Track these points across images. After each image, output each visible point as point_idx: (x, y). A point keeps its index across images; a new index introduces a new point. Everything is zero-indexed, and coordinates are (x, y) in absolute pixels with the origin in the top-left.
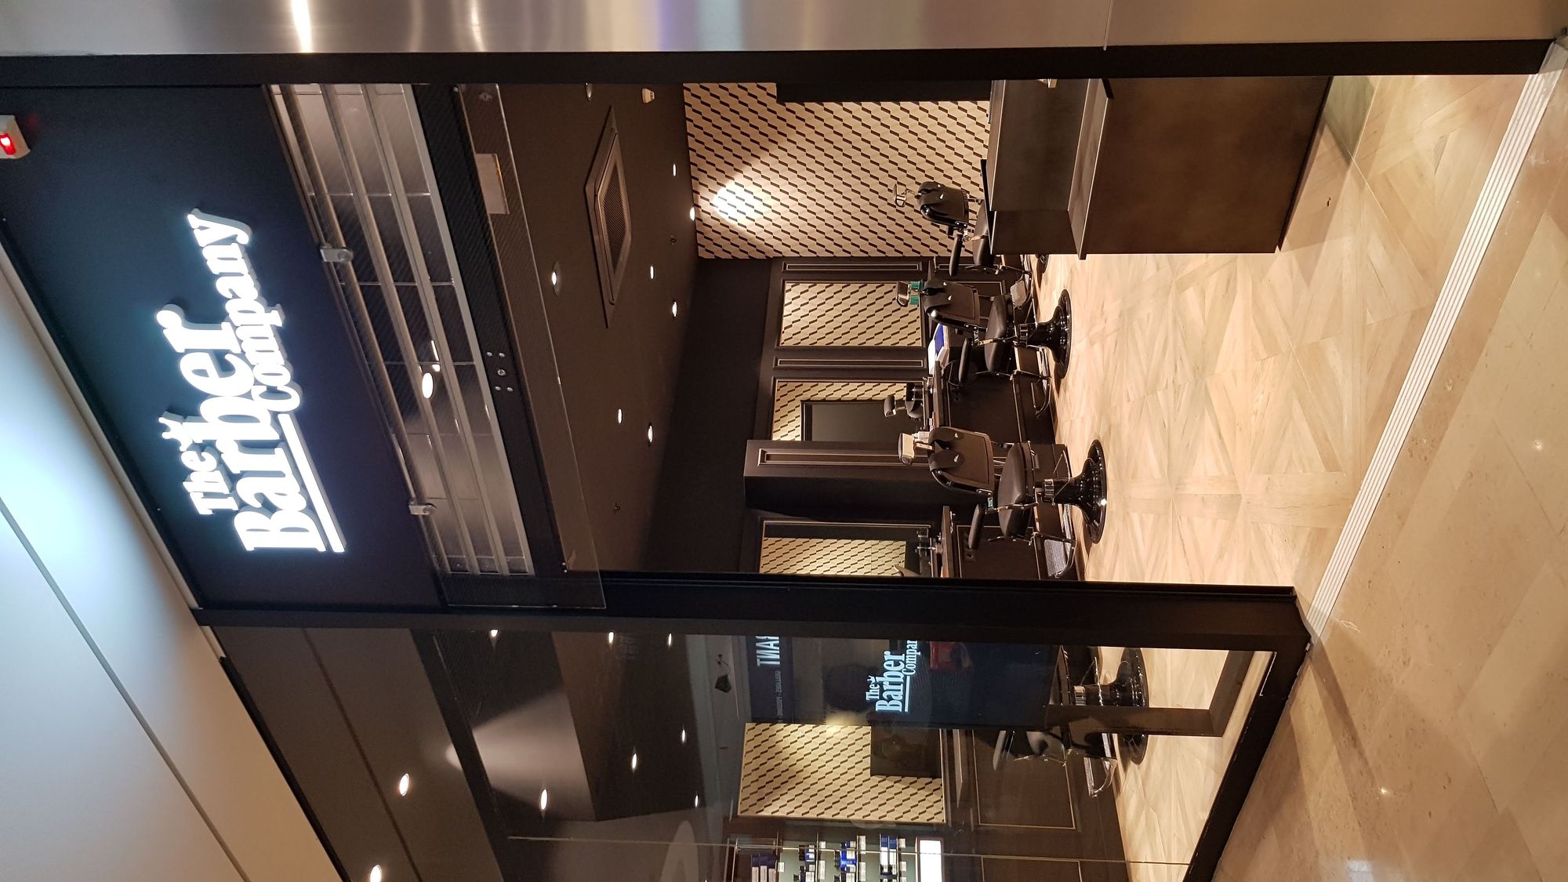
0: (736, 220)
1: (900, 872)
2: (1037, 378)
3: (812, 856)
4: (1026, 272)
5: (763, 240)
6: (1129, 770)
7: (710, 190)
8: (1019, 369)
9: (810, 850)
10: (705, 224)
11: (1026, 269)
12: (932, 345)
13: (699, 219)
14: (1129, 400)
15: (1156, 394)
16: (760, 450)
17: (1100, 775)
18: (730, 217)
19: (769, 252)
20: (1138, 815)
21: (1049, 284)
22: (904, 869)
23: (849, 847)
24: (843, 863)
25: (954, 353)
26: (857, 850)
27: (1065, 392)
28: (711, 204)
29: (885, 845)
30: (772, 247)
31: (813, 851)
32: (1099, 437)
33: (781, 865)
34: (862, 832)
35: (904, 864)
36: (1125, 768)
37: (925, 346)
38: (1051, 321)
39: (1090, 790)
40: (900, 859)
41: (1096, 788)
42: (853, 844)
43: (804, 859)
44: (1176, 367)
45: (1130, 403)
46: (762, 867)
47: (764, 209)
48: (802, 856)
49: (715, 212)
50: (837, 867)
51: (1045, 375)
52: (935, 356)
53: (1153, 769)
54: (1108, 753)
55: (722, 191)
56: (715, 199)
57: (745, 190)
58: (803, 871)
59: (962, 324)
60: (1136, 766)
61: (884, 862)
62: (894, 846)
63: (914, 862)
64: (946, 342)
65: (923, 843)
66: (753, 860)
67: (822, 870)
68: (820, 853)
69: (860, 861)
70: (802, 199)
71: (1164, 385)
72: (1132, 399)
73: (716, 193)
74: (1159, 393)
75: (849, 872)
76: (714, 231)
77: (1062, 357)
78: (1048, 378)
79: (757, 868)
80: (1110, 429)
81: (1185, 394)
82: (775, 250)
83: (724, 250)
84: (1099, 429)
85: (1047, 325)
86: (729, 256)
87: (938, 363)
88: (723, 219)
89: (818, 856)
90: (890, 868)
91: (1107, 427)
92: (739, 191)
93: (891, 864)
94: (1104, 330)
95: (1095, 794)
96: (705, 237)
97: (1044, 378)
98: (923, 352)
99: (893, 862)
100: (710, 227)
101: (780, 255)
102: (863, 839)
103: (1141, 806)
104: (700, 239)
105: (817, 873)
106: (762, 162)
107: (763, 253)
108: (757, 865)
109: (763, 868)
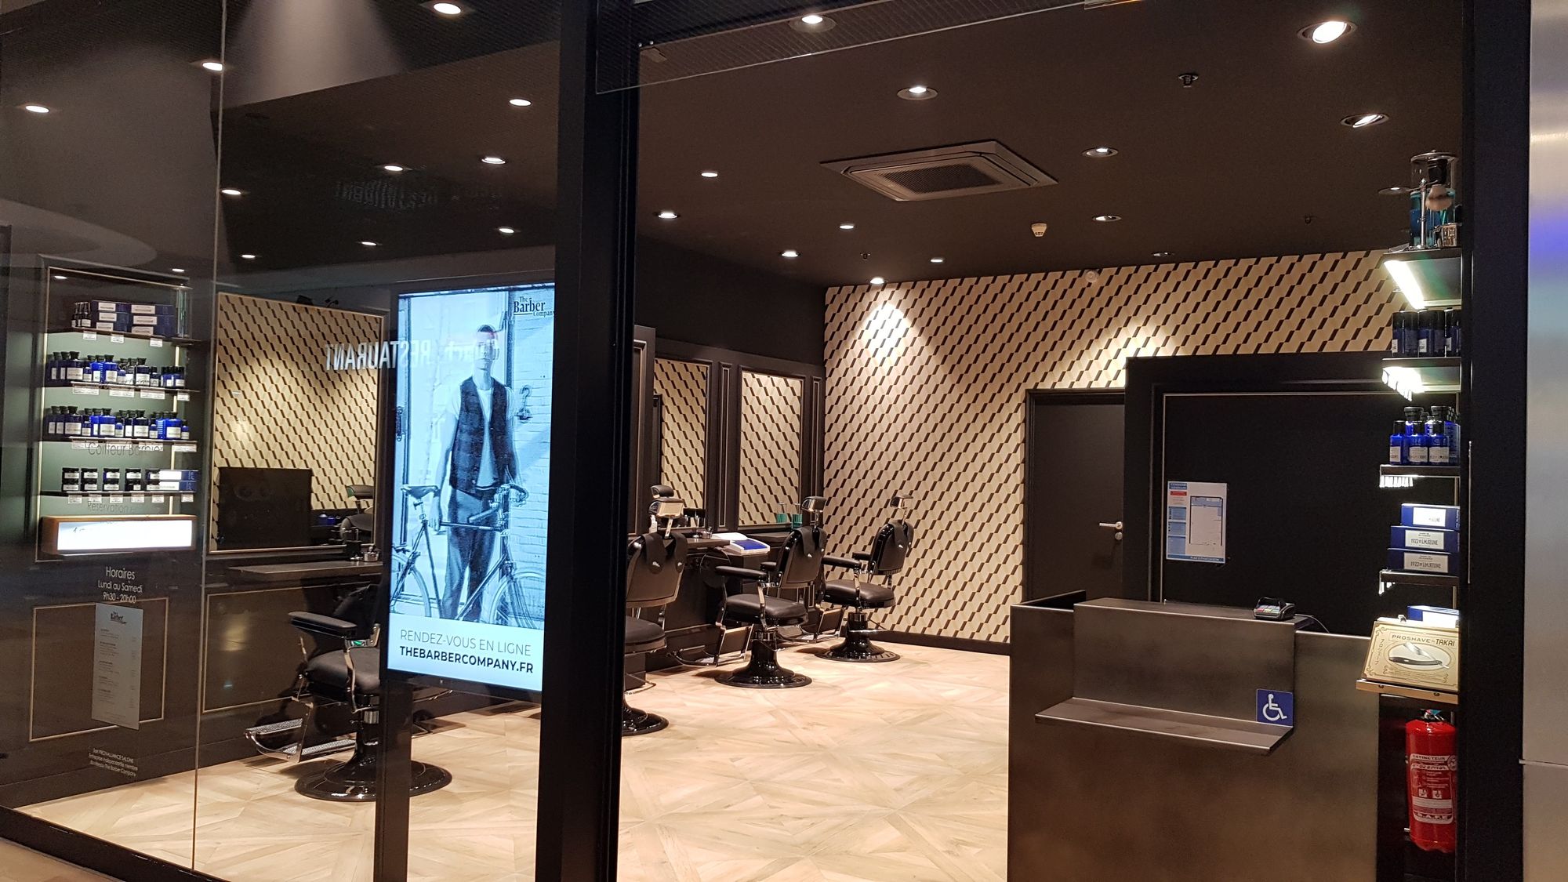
0: (867, 328)
1: (151, 495)
2: (715, 651)
3: (170, 383)
4: (815, 637)
5: (845, 357)
6: (285, 778)
7: (900, 301)
8: (727, 631)
9: (178, 381)
10: (863, 294)
11: (819, 637)
12: (742, 537)
13: (870, 288)
14: (732, 760)
15: (758, 794)
16: (645, 342)
17: (277, 742)
18: (870, 322)
19: (832, 364)
20: (228, 791)
21: (806, 661)
22: (155, 500)
23: (182, 431)
24: (160, 423)
25: (738, 561)
26: (179, 441)
27: (702, 683)
28: (885, 302)
29: (185, 477)
30: (837, 366)
31: (177, 385)
32: (672, 725)
33: (159, 343)
34: (201, 446)
35: (162, 499)
36: (284, 772)
37: (739, 529)
38: (778, 667)
39: (254, 730)
40: (167, 495)
41: (258, 736)
42: (186, 435)
43: (163, 373)
44: (801, 818)
45: (730, 762)
46: (155, 318)
47: (878, 358)
48: (168, 371)
49: (876, 306)
50: (154, 415)
51: (719, 660)
52: (733, 539)
53: (296, 809)
54: (306, 751)
55: (900, 314)
56: (891, 306)
57: (900, 339)
58: (150, 371)
59: (783, 568)
60: (293, 786)
61: (163, 475)
62: (183, 486)
63: (160, 513)
64: (748, 552)
65: (189, 524)
66: (165, 307)
67: (153, 395)
68: (176, 393)
69: (164, 443)
70: (889, 399)
71: (771, 804)
72: (736, 763)
73: (898, 307)
74: (759, 799)
75: (150, 430)
76: (856, 304)
77: (739, 679)
78: (715, 663)
79: (153, 312)
80: (687, 738)
81: (775, 831)
82: (833, 370)
83: (834, 315)
84: (683, 725)
85: (774, 662)
86: (827, 320)
87: (728, 543)
88: (868, 315)
89: (171, 392)
90: (156, 482)
91: (689, 735)
92: (899, 333)
93: (160, 483)
94: (794, 727)
95: (250, 735)
96: (849, 295)
97: (716, 659)
98: (733, 527)
99: (163, 486)
100: (860, 301)
101: (827, 375)
102: (192, 448)
103: (244, 795)
104: (849, 289)
105: (149, 388)
106: (930, 357)
107: (831, 357)
108: (157, 313)
109: (154, 320)
